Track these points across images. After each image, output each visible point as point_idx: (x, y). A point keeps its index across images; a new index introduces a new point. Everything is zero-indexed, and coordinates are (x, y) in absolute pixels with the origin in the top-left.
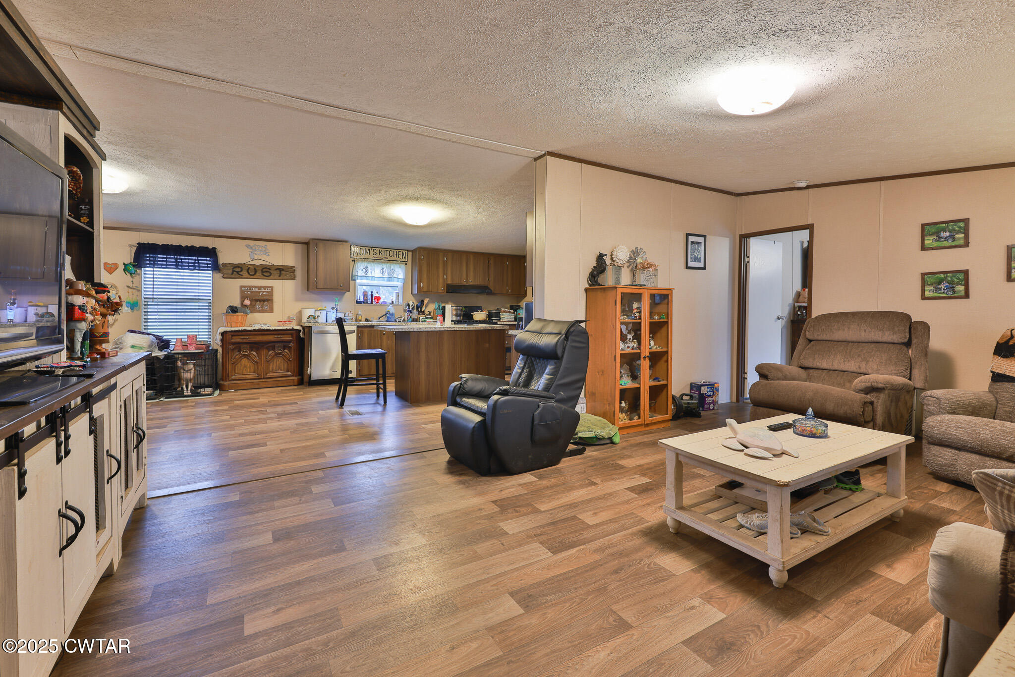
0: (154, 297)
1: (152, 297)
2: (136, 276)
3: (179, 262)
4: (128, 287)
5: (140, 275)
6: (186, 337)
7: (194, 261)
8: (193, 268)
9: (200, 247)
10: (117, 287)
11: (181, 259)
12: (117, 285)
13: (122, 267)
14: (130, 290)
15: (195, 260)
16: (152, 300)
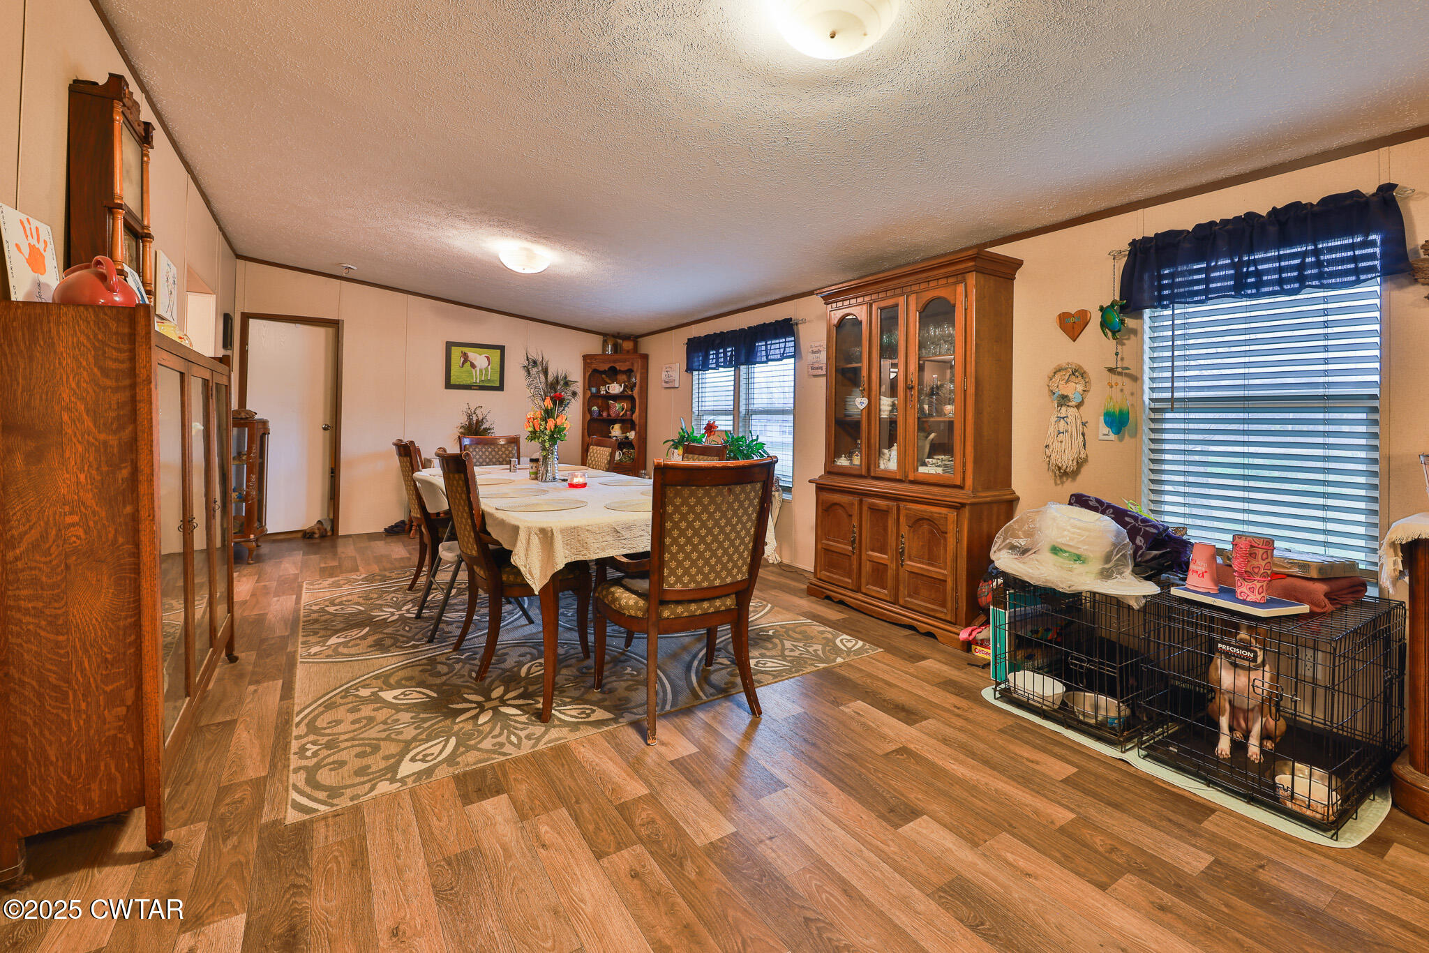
0: (1176, 395)
1: (1168, 395)
2: (1128, 339)
3: (1248, 274)
4: (1111, 370)
5: (1139, 335)
6: (1230, 537)
7: (1297, 261)
8: (1296, 285)
9: (1325, 201)
10: (1085, 372)
11: (1255, 262)
12: (1086, 367)
13: (1096, 318)
14: (1115, 378)
15: (1304, 255)
16: (1168, 405)
